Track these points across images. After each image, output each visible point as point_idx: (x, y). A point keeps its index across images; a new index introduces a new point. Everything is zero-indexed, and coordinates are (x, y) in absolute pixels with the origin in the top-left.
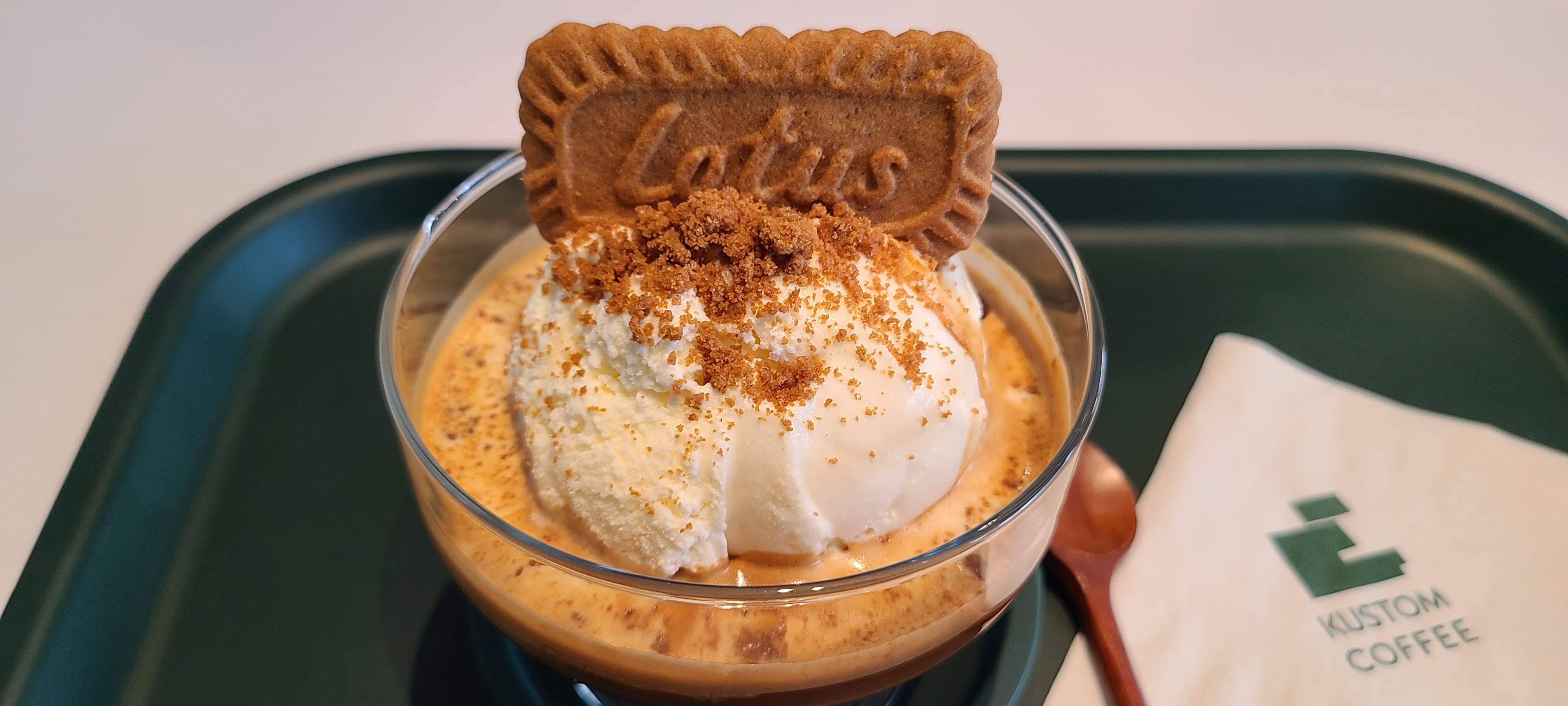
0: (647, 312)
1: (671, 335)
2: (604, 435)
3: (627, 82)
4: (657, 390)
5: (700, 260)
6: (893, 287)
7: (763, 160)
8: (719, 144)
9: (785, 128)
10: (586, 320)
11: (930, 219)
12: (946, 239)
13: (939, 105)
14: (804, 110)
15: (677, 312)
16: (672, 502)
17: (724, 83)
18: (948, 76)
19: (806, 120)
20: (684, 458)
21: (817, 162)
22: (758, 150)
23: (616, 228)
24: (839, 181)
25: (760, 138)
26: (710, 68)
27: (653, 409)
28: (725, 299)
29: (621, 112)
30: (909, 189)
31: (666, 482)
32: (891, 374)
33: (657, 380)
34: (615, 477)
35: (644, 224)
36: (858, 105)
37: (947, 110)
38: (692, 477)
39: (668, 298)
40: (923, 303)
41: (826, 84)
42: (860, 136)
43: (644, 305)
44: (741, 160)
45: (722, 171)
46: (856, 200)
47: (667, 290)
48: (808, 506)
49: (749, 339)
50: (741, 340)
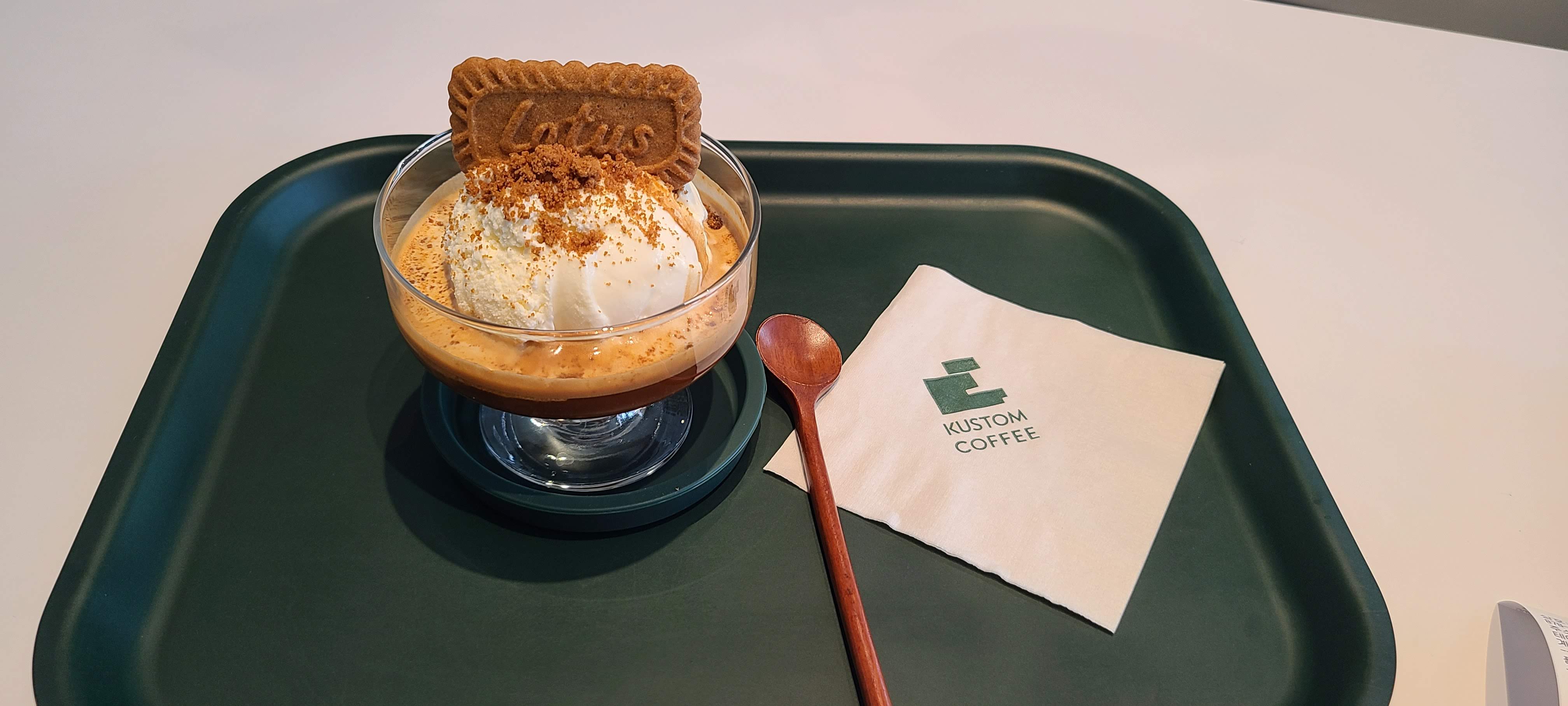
0: (512, 205)
1: (525, 217)
2: (490, 270)
3: (504, 88)
4: (518, 245)
5: (541, 180)
6: (645, 198)
7: (576, 131)
8: (554, 122)
9: (587, 114)
10: (483, 212)
11: (668, 164)
12: (678, 175)
13: (667, 102)
14: (597, 104)
15: (528, 205)
16: (524, 302)
17: (554, 90)
18: (670, 88)
19: (598, 110)
20: (530, 279)
21: (606, 132)
22: (574, 125)
23: (499, 165)
24: (618, 142)
25: (575, 119)
26: (547, 82)
27: (516, 256)
28: (553, 200)
29: (501, 104)
30: (656, 147)
31: (521, 292)
32: (640, 241)
33: (518, 240)
34: (496, 290)
35: (513, 162)
36: (625, 103)
37: (672, 106)
38: (534, 289)
39: (523, 198)
40: (662, 207)
41: (607, 91)
42: (627, 119)
43: (510, 201)
44: (566, 131)
45: (556, 136)
46: (627, 153)
47: (524, 195)
48: (596, 308)
49: (566, 220)
50: (561, 221)
